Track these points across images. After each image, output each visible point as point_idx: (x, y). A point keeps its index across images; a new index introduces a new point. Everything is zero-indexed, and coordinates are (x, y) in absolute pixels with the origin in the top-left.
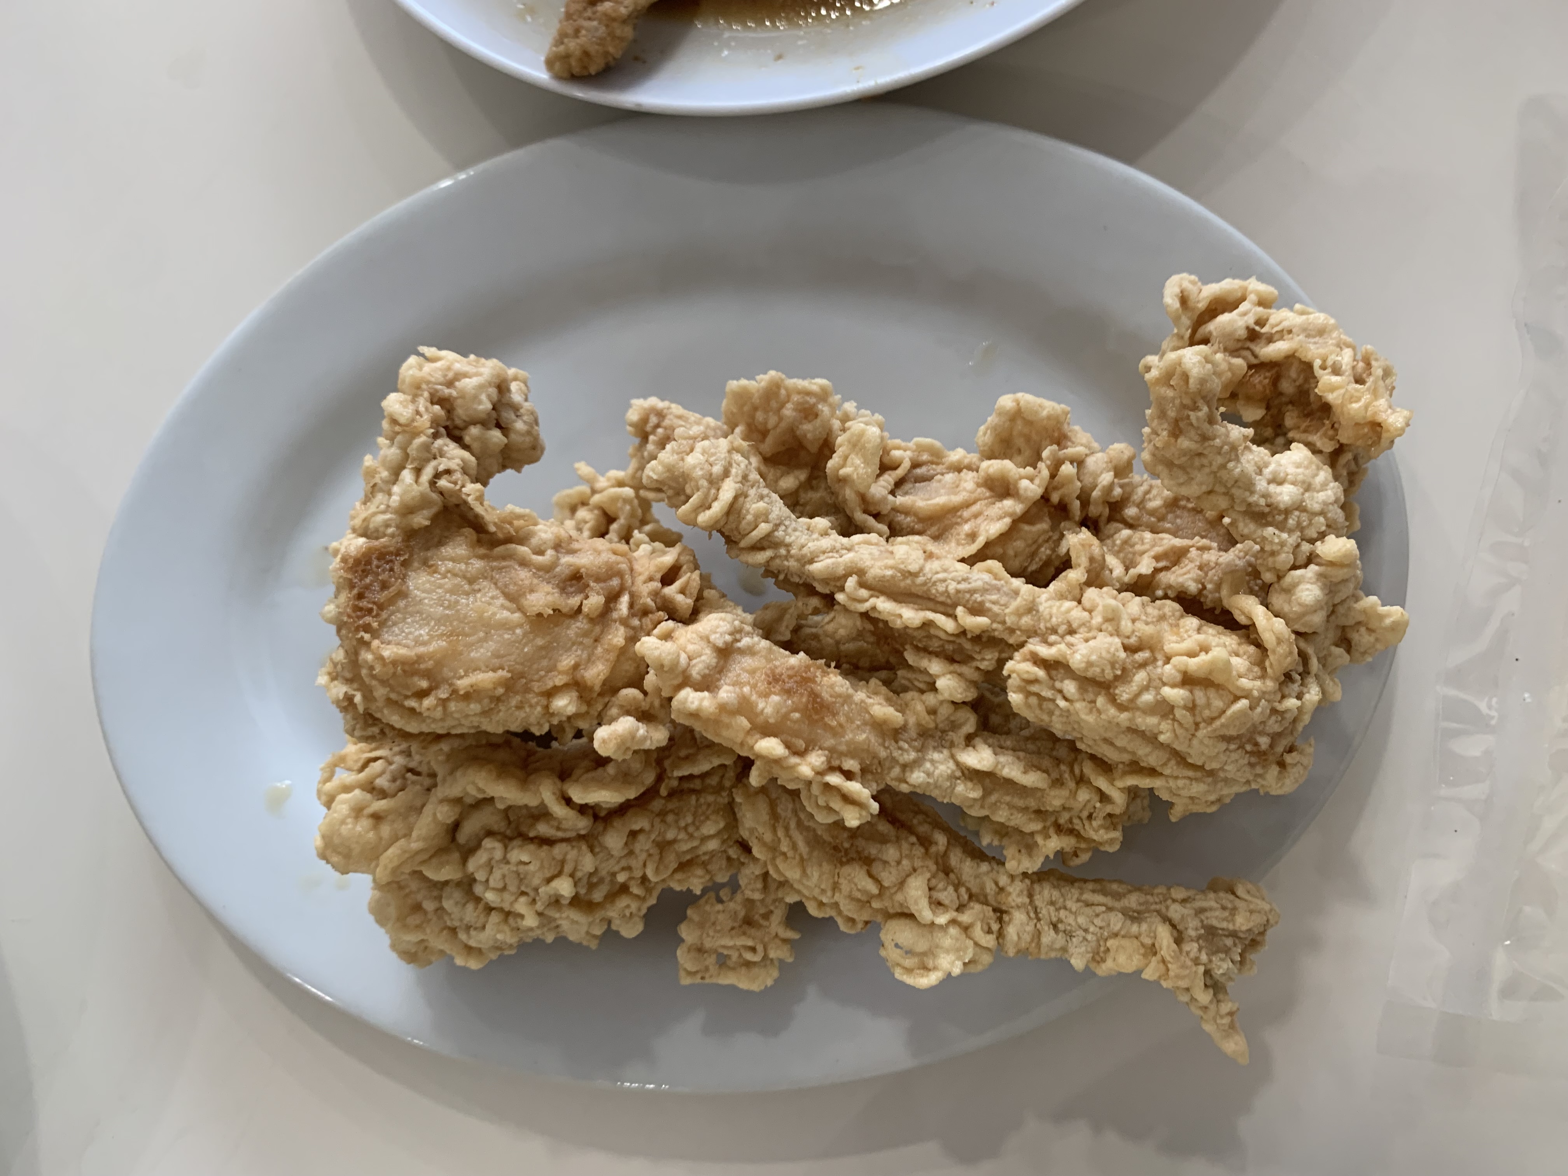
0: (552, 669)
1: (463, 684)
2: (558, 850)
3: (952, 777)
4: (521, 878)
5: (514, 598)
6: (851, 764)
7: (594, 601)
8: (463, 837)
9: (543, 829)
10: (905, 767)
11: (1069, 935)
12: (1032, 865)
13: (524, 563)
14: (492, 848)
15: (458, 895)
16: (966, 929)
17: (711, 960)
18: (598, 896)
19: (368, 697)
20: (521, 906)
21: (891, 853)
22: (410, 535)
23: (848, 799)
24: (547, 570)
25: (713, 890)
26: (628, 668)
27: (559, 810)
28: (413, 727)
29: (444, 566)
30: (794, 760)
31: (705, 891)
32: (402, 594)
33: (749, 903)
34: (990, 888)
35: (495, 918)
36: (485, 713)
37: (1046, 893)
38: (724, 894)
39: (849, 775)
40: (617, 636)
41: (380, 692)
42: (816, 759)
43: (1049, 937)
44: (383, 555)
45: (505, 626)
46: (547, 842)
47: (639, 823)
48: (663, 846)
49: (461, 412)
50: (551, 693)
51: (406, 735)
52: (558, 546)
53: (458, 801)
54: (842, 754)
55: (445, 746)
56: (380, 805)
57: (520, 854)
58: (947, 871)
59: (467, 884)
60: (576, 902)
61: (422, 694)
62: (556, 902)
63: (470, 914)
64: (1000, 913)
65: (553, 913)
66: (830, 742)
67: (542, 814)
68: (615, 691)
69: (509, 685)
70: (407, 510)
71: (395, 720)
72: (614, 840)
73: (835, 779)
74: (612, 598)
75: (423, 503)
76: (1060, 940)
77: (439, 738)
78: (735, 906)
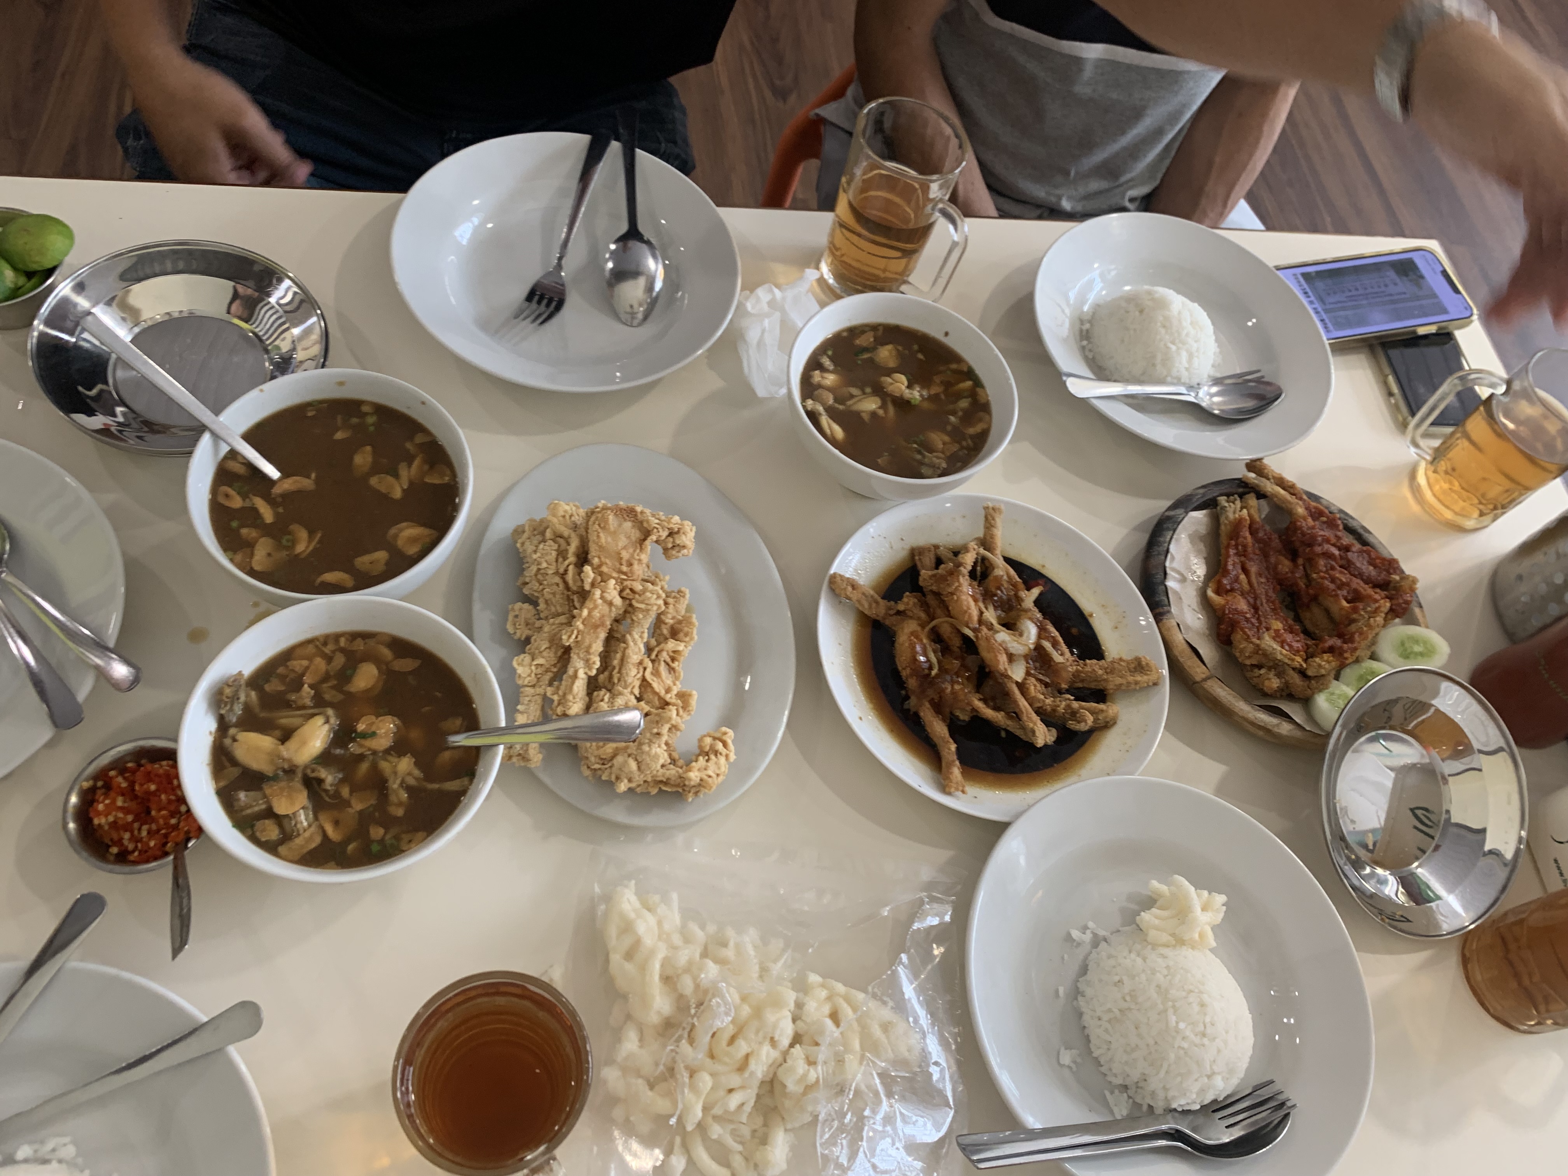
0: (606, 557)
1: (602, 535)
2: (554, 564)
3: (575, 667)
4: (547, 554)
5: (625, 548)
6: (579, 638)
7: (625, 568)
8: (559, 539)
9: (560, 560)
10: (578, 654)
11: (527, 705)
12: (549, 694)
13: (635, 551)
14: (556, 547)
15: (541, 539)
16: (529, 675)
17: (517, 613)
18: (540, 577)
19: (599, 512)
20: (538, 554)
21: (552, 655)
22: (641, 522)
23: (570, 637)
24: (632, 556)
25: (538, 613)
26: (605, 578)
27: (567, 562)
28: (590, 523)
29: (633, 531)
30: (581, 620)
31: (537, 610)
32: (625, 520)
33: (534, 623)
34: (541, 683)
35: (535, 548)
36: (594, 541)
37: (539, 700)
38: (537, 617)
39: (576, 637)
40: (615, 575)
41: (600, 515)
42: (581, 627)
43: (527, 699)
44: (636, 515)
45: (617, 546)
46: (557, 561)
47: (562, 586)
48: (554, 594)
49: (676, 536)
50: (599, 557)
51: (588, 521)
52: (640, 560)
53: (569, 537)
54: (582, 635)
55: (584, 533)
56: (567, 517)
57: (554, 554)
58: (546, 671)
59: (544, 541)
60: (539, 569)
61: (599, 525)
62: (539, 564)
63: (535, 542)
64: (533, 686)
65: (536, 563)
66: (586, 631)
67: (565, 559)
68: (600, 575)
69: (600, 547)
70: (648, 521)
71: (593, 519)
72: (557, 579)
73: (575, 632)
74: (625, 574)
75: (650, 525)
76: (526, 702)
77: (587, 532)
78: (533, 620)
